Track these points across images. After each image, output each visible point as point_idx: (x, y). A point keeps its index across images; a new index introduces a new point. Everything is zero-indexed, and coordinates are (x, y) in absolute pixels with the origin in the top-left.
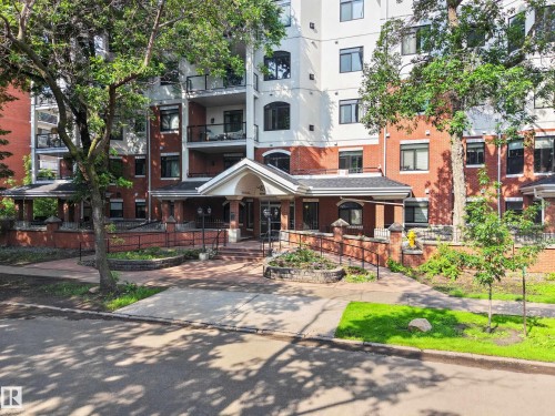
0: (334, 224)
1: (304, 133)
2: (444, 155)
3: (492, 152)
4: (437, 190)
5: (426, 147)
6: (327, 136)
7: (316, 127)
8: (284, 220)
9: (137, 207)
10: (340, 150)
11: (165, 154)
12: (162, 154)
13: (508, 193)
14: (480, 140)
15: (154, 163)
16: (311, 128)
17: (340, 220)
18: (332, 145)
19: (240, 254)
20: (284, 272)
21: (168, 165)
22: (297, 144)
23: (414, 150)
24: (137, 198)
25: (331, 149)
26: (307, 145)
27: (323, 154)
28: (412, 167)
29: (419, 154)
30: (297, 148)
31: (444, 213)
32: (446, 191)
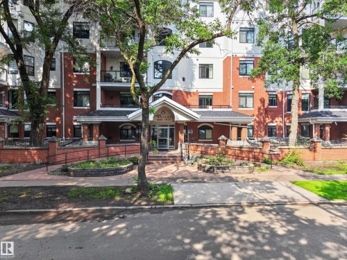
0: (220, 138)
1: (180, 82)
2: (261, 100)
3: (280, 99)
4: (257, 119)
5: (252, 95)
6: (192, 85)
7: (186, 79)
8: (182, 137)
9: (47, 128)
10: (200, 94)
11: (78, 90)
12: (75, 89)
13: (288, 121)
14: (274, 93)
15: (68, 95)
16: (184, 79)
17: (223, 136)
18: (195, 91)
19: (163, 160)
20: (224, 168)
21: (79, 97)
22: (177, 88)
23: (245, 96)
24: (48, 121)
25: (194, 93)
26: (181, 89)
27: (189, 96)
28: (244, 106)
29: (248, 99)
30: (177, 91)
31: (261, 132)
32: (262, 120)
